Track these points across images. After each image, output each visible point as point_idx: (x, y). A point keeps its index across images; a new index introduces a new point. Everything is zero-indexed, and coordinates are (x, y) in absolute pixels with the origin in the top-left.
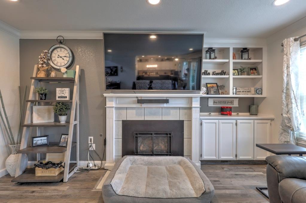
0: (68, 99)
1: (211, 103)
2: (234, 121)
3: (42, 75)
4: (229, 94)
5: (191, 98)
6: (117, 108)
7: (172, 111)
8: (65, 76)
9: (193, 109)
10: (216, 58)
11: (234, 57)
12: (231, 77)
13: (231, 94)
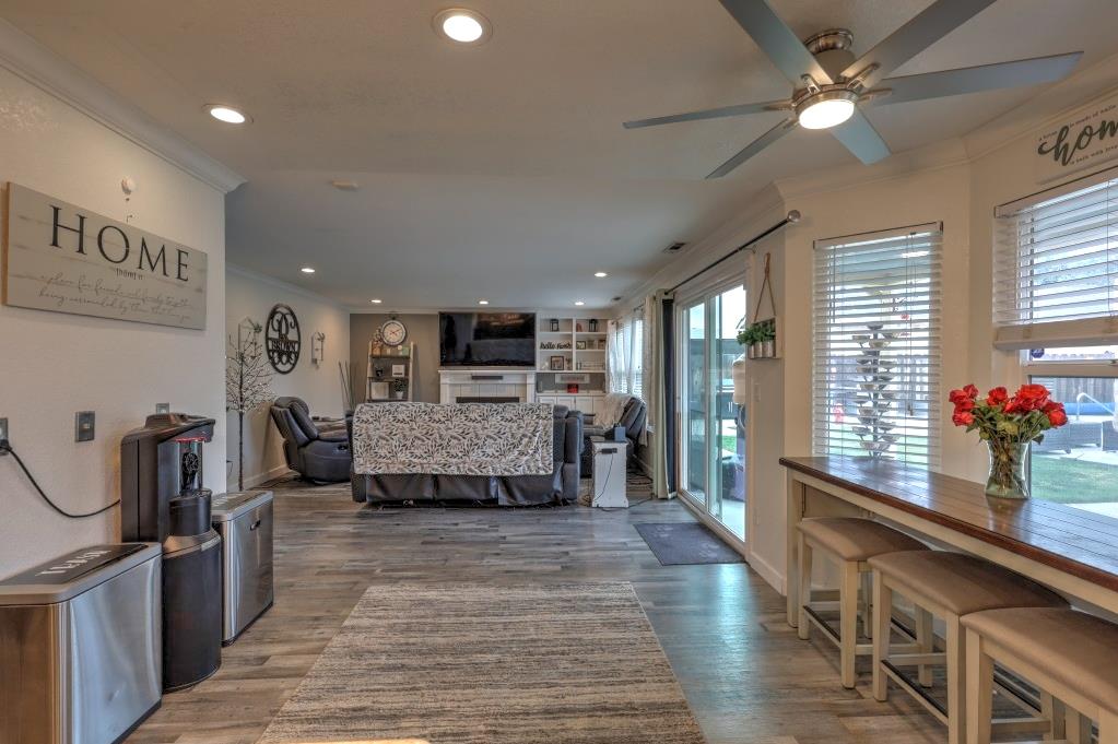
0: (403, 376)
1: (558, 380)
2: (573, 399)
3: (377, 352)
4: (572, 370)
5: (525, 374)
6: (451, 385)
7: (508, 388)
8: (401, 354)
9: (528, 386)
10: (558, 330)
11: (579, 328)
12: (574, 350)
13: (574, 370)
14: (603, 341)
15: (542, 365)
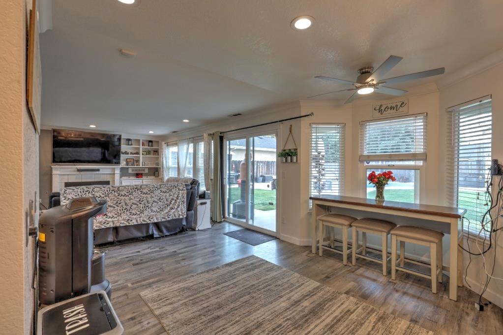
1: (130, 171)
4: (139, 166)
5: (114, 168)
6: (60, 175)
7: (102, 176)
9: (116, 175)
10: (132, 145)
11: (143, 145)
12: (141, 156)
13: (141, 166)
14: (156, 152)
15: (123, 164)
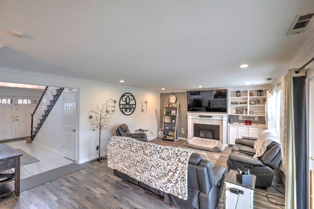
3: (167, 106)
4: (247, 114)
5: (222, 116)
7: (214, 121)
8: (174, 107)
9: (223, 121)
10: (240, 96)
11: (251, 94)
12: (248, 105)
